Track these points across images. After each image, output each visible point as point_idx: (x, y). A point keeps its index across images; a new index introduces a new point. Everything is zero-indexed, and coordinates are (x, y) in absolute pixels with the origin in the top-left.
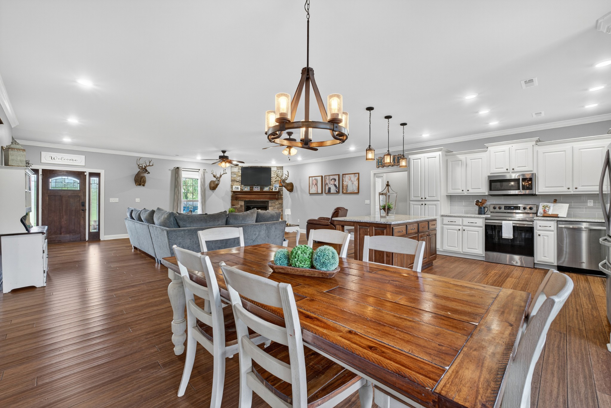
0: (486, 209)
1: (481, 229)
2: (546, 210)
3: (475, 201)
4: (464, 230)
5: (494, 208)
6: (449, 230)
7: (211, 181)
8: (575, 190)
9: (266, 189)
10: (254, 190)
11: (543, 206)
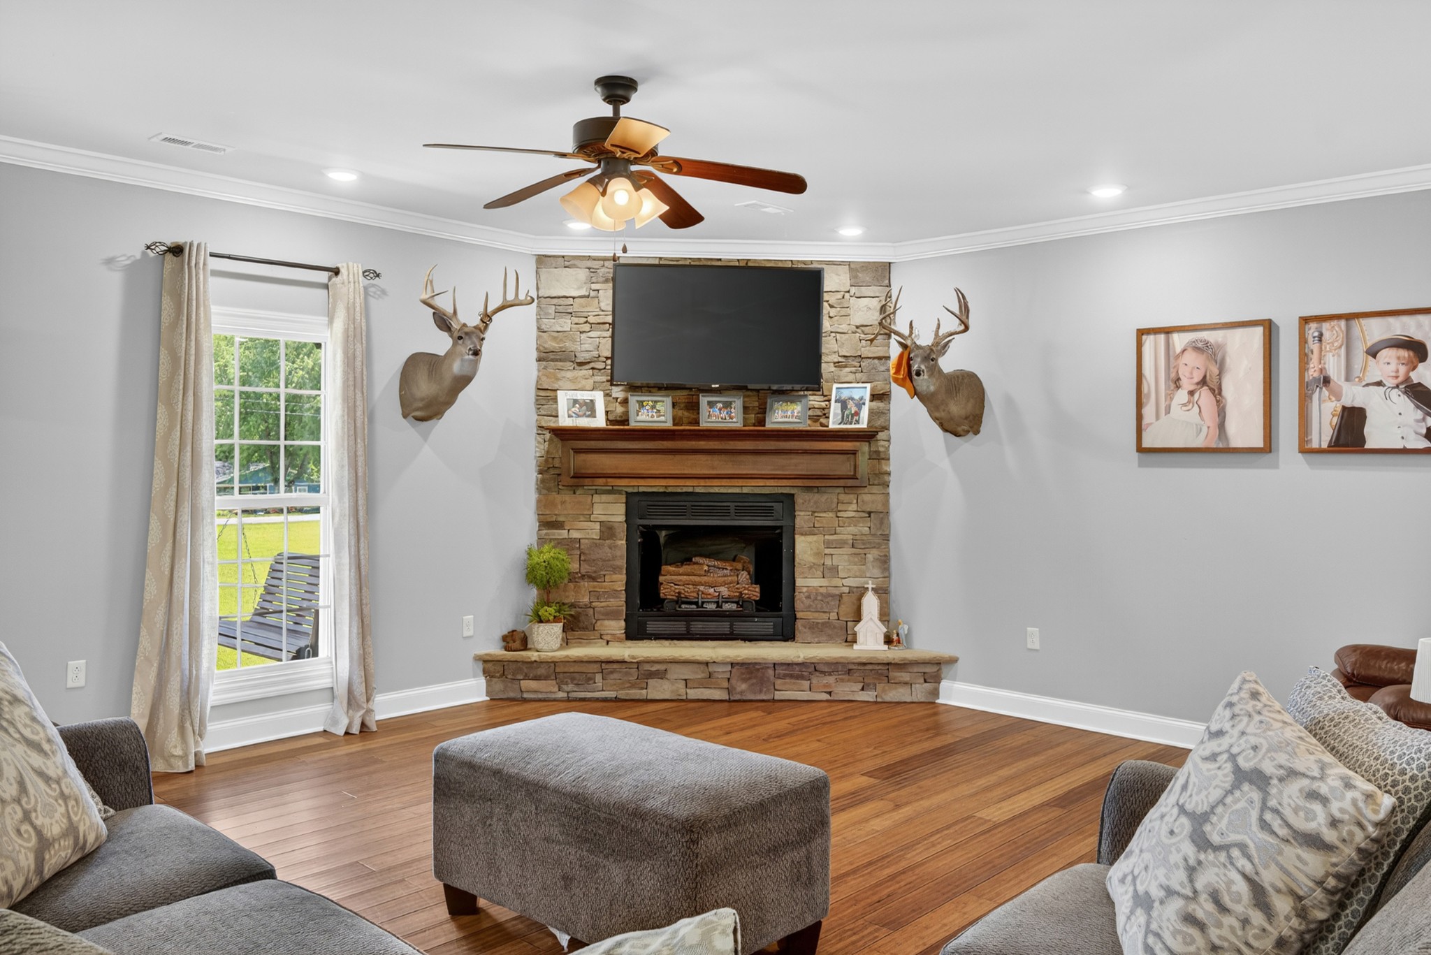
7: (415, 362)
9: (785, 415)
10: (704, 425)
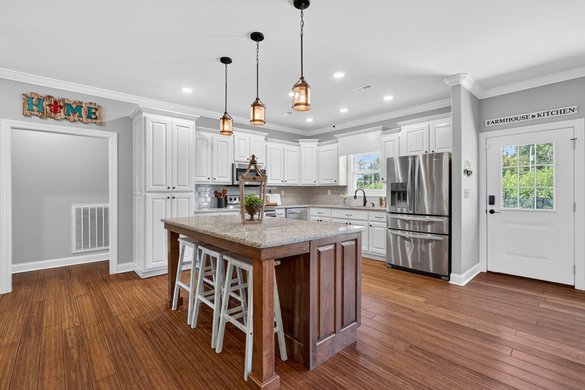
2: (268, 199)
5: (231, 200)
8: (285, 182)
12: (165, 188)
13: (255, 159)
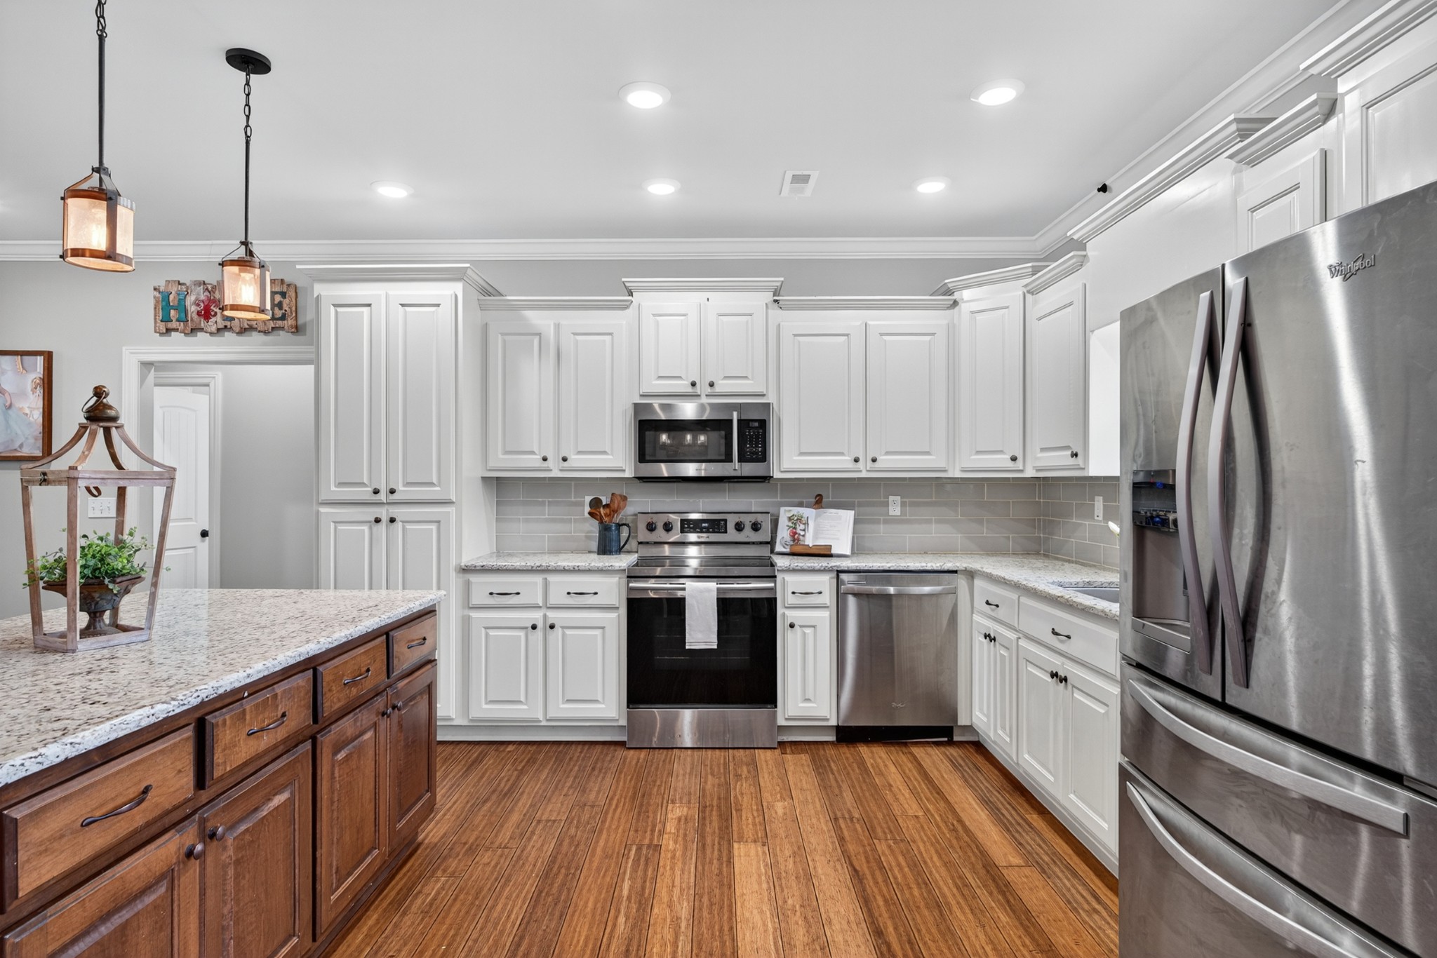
0: (625, 533)
1: (613, 615)
2: (798, 531)
3: (588, 499)
4: (552, 627)
5: (651, 527)
6: (492, 633)
8: (870, 464)
11: (790, 519)
12: (365, 493)
13: (109, 400)
